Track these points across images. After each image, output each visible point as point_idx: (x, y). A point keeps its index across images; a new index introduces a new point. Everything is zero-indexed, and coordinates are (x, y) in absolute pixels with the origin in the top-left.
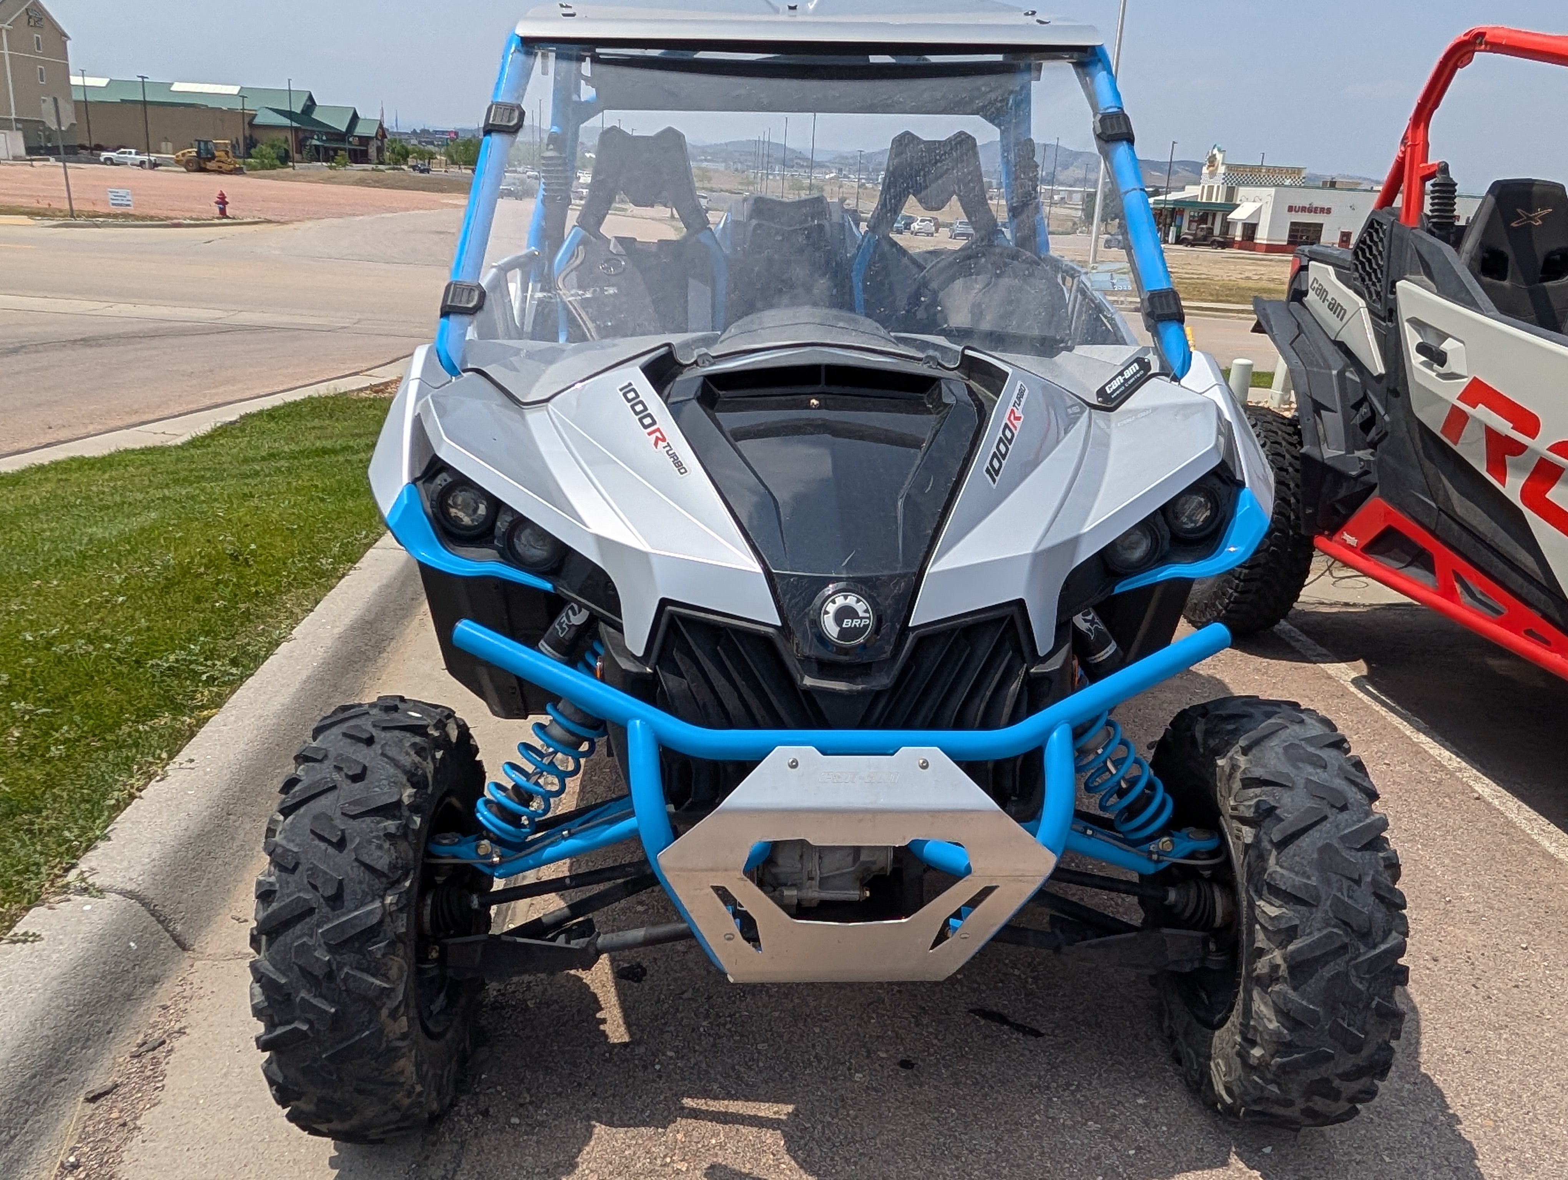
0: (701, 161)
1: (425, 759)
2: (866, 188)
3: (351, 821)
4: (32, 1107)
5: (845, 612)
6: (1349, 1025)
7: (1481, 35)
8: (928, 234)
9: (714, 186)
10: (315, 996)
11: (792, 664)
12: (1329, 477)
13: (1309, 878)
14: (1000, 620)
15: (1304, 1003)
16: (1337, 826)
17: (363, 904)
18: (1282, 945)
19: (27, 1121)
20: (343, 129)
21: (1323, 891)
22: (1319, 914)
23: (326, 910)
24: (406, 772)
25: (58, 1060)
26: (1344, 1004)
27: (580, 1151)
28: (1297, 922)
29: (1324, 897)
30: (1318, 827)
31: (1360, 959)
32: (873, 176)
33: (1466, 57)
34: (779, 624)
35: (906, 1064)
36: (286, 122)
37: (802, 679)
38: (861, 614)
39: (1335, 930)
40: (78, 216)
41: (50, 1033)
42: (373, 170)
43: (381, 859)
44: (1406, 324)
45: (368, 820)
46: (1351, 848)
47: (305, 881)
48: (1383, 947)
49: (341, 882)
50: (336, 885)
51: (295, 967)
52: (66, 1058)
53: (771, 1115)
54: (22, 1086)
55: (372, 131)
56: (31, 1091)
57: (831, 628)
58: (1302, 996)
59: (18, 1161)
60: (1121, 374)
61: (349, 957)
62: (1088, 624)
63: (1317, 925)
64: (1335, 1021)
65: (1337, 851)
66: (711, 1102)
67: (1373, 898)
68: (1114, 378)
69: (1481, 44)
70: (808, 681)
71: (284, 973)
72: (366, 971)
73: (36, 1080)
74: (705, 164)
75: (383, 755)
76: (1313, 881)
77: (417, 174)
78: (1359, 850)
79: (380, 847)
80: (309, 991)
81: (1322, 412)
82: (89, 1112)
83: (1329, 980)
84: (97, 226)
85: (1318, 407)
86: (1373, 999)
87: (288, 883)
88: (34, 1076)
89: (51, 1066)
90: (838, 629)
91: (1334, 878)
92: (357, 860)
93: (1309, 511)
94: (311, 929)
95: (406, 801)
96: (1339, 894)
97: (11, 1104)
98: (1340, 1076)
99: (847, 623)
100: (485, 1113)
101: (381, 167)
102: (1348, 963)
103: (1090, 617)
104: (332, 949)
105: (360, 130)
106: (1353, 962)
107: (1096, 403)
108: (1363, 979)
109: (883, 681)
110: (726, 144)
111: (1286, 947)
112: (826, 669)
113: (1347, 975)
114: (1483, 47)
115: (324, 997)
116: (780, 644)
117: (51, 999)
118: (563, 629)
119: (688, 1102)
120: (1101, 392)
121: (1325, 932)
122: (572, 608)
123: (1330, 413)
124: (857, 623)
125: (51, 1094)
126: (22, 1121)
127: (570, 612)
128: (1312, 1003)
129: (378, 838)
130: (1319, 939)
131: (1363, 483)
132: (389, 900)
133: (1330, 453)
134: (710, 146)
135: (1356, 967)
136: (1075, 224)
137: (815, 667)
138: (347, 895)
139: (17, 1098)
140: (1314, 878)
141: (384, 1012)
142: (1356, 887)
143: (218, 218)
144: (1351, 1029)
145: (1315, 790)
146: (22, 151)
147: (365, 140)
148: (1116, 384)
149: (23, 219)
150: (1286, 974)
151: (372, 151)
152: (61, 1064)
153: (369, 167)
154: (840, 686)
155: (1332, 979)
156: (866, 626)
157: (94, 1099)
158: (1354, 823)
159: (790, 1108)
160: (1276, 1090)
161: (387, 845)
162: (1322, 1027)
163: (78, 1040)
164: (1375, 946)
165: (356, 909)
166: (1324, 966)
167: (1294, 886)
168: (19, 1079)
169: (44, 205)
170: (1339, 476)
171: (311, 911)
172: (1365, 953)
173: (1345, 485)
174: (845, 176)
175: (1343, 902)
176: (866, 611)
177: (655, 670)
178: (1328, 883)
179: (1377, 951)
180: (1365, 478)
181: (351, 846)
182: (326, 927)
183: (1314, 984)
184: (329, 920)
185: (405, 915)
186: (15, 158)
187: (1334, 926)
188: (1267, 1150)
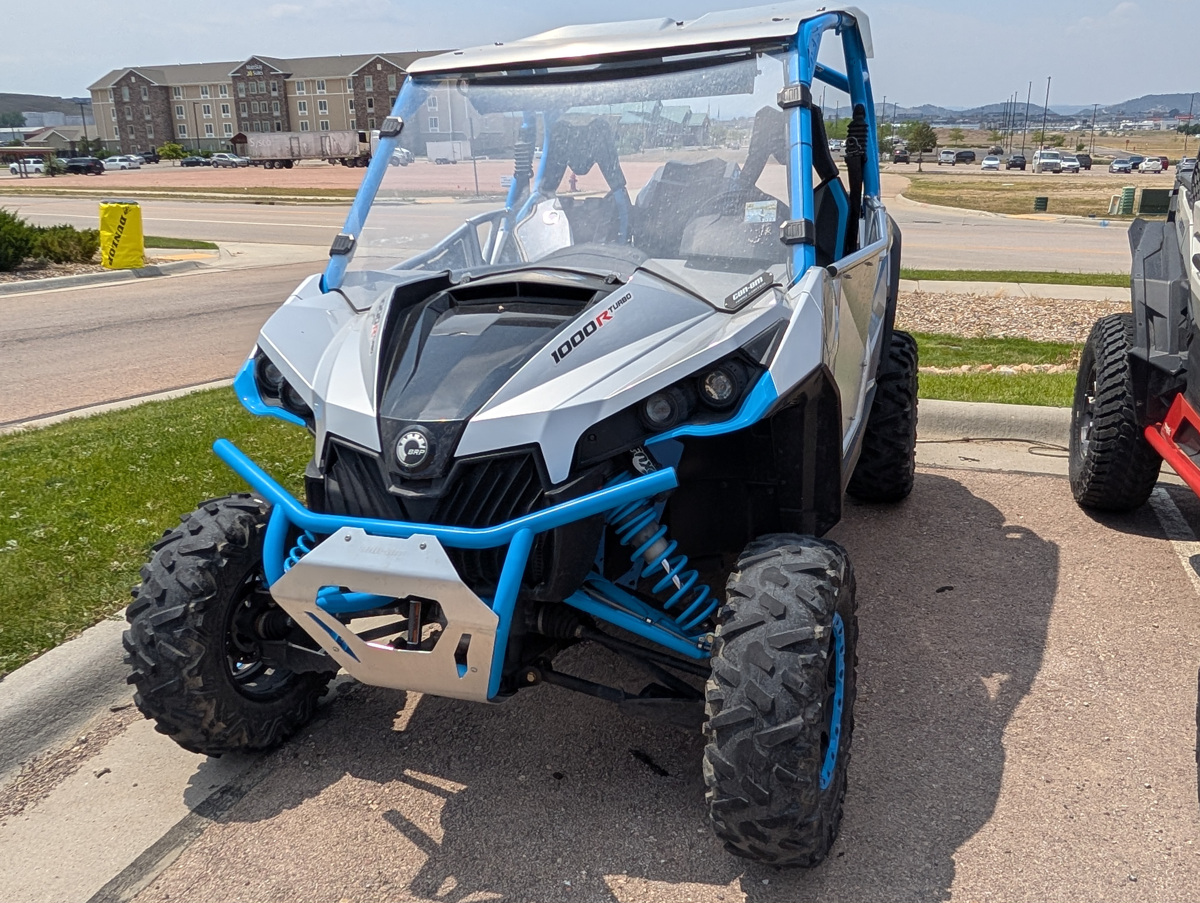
0: (959, 123)
1: (245, 527)
2: (1107, 136)
3: (181, 557)
4: (74, 707)
5: (413, 445)
6: (756, 782)
9: (966, 143)
10: (146, 655)
11: (386, 477)
12: (1154, 373)
14: (519, 458)
15: (724, 759)
16: (769, 631)
17: (175, 605)
18: (715, 714)
19: (68, 713)
20: (680, 122)
21: (744, 676)
22: (737, 694)
23: (155, 606)
24: (225, 533)
25: (100, 685)
26: (750, 764)
27: (327, 786)
28: (723, 698)
29: (743, 682)
30: (755, 629)
31: (763, 732)
32: (1115, 125)
34: (381, 451)
35: (558, 776)
36: (640, 120)
37: (390, 487)
38: (421, 446)
39: (745, 707)
40: (483, 195)
41: (100, 669)
42: (699, 150)
43: (189, 581)
45: (191, 557)
46: (773, 648)
47: (151, 588)
48: (784, 726)
49: (164, 591)
50: (161, 592)
51: (139, 637)
52: (106, 685)
53: (448, 789)
54: (71, 693)
55: (700, 122)
56: (76, 698)
57: (402, 455)
58: (724, 754)
59: (56, 733)
60: (748, 285)
61: (164, 635)
62: (644, 468)
63: (735, 701)
64: (745, 778)
65: (761, 648)
66: (420, 774)
67: (781, 688)
68: (741, 289)
70: (393, 489)
71: (134, 640)
72: (173, 644)
73: (82, 693)
74: (962, 126)
75: (216, 521)
76: (738, 669)
77: (730, 150)
78: (780, 650)
79: (193, 574)
80: (143, 652)
81: (1155, 317)
82: (109, 716)
83: (739, 745)
84: (492, 201)
85: (1151, 313)
86: (774, 766)
87: (144, 588)
88: (81, 690)
89: (94, 687)
90: (405, 455)
91: (753, 667)
92: (176, 579)
93: (1139, 404)
94: (147, 616)
95: (220, 548)
96: (754, 681)
97: (61, 702)
98: (760, 822)
99: (411, 452)
100: (296, 756)
101: (705, 147)
102: (753, 733)
103: (645, 463)
104: (157, 629)
105: (692, 122)
106: (757, 734)
107: (724, 308)
108: (764, 747)
109: (436, 492)
110: (983, 108)
112: (404, 482)
113: (752, 743)
115: (150, 656)
116: (380, 463)
117: (108, 651)
119: (408, 772)
120: (729, 300)
121: (738, 707)
123: (1160, 318)
124: (416, 452)
125: (89, 702)
126: (65, 712)
128: (729, 760)
129: (193, 568)
130: (735, 711)
131: (1180, 380)
132: (192, 605)
133: (1156, 354)
134: (968, 111)
135: (758, 737)
137: (398, 480)
138: (167, 599)
139: (66, 700)
140: (739, 666)
141: (185, 672)
142: (769, 677)
143: (570, 192)
144: (757, 785)
145: (767, 601)
146: (469, 153)
147: (694, 128)
148: (740, 294)
149: (449, 199)
150: (716, 736)
151: (700, 137)
152: (102, 687)
153: (695, 148)
154: (411, 494)
155: (741, 744)
156: (422, 455)
157: (115, 710)
158: (786, 629)
159: (465, 787)
160: (723, 826)
161: (198, 573)
162: (737, 781)
163: (118, 677)
164: (777, 724)
165: (170, 607)
166: (735, 734)
167: (727, 672)
168: (70, 690)
169: (462, 189)
170: (1162, 374)
171: (148, 605)
172: (767, 728)
173: (1167, 381)
174: (1089, 127)
175: (755, 686)
176: (424, 445)
177: (324, 477)
178: (748, 670)
179: (778, 728)
180: (1182, 376)
181: (176, 571)
182: (154, 615)
183: (730, 747)
184: (156, 612)
185: (202, 616)
186: (465, 159)
187: (746, 704)
188: (766, 882)
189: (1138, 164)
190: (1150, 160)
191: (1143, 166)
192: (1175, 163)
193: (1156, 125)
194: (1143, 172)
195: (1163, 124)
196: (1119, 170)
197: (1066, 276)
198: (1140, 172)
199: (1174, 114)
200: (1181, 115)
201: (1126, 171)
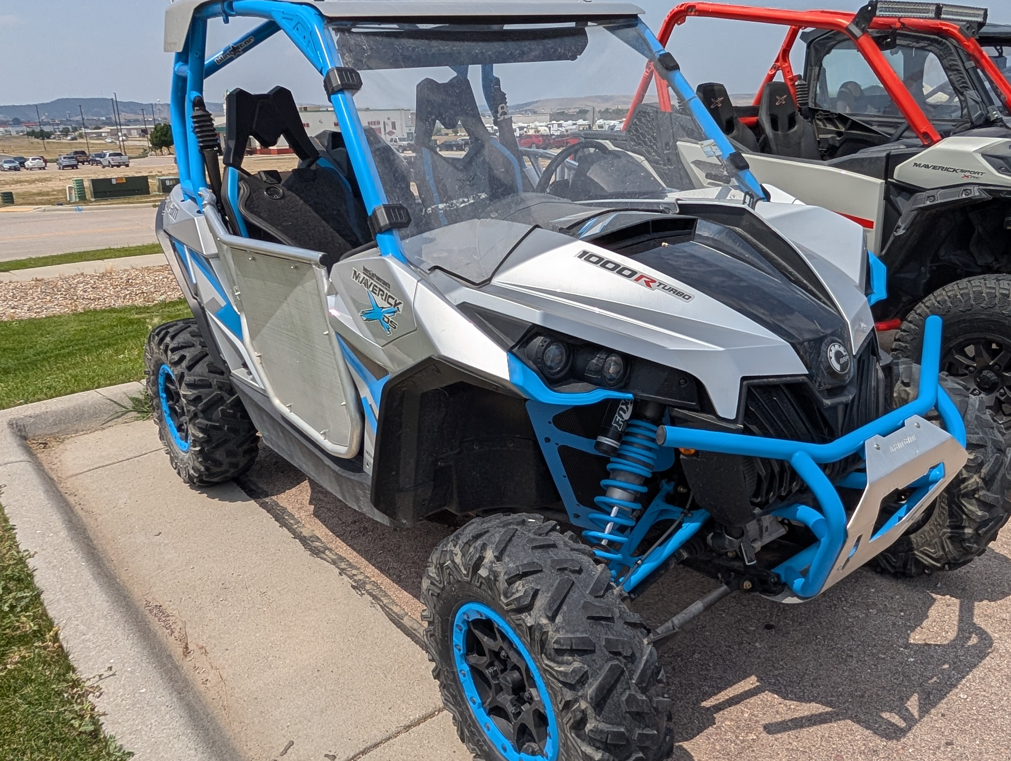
5: (839, 354)
7: (694, 6)
8: (40, 169)
10: (643, 729)
11: (818, 395)
13: (978, 434)
15: (994, 496)
18: (978, 471)
21: (987, 438)
22: (989, 450)
28: (981, 457)
29: (988, 440)
33: (681, 19)
34: (807, 372)
37: (824, 402)
38: (844, 354)
39: (997, 455)
44: (692, 165)
47: (607, 653)
51: (628, 715)
57: (836, 366)
58: (992, 493)
63: (990, 455)
69: (691, 12)
70: (828, 402)
71: (619, 724)
76: (981, 435)
80: (639, 727)
83: (1002, 480)
87: (594, 661)
90: (839, 365)
91: (986, 430)
94: (628, 683)
99: (842, 361)
111: (980, 472)
112: (830, 393)
114: (693, 13)
116: (811, 385)
118: (620, 425)
119: (706, 704)
122: (622, 409)
124: (845, 359)
127: (621, 412)
136: (145, 150)
150: (983, 485)
156: (848, 360)
167: (977, 440)
176: (844, 351)
177: (744, 425)
182: (635, 678)
183: (996, 485)
189: (23, 163)
190: (33, 159)
191: (28, 164)
192: (52, 161)
193: (6, 131)
194: (31, 169)
195: (13, 130)
196: (10, 169)
197: (118, 250)
198: (27, 169)
199: (17, 122)
200: (22, 122)
201: (16, 169)
